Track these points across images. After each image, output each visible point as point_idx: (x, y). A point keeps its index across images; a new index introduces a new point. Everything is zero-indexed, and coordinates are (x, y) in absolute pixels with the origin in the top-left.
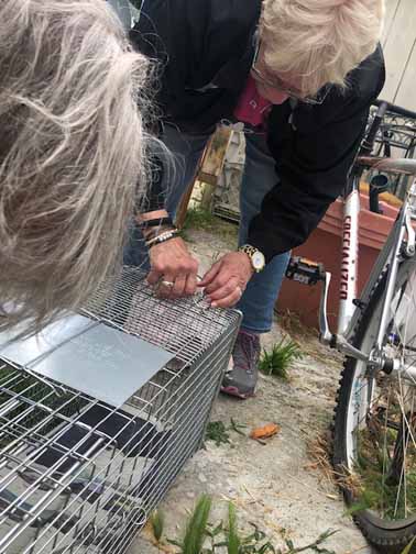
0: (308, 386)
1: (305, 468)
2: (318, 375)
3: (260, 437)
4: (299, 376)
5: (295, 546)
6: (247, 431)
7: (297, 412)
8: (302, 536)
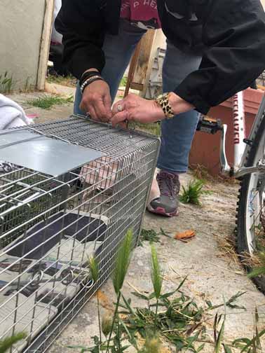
0: (216, 210)
1: (217, 256)
2: (223, 203)
3: (182, 238)
4: (209, 205)
5: (213, 305)
6: (173, 235)
7: (209, 224)
8: (217, 298)
